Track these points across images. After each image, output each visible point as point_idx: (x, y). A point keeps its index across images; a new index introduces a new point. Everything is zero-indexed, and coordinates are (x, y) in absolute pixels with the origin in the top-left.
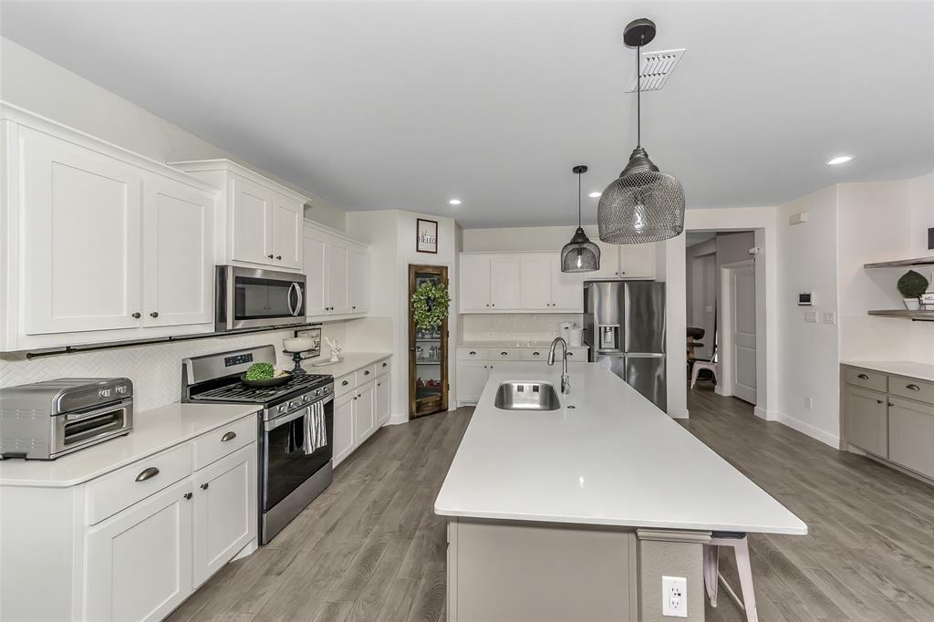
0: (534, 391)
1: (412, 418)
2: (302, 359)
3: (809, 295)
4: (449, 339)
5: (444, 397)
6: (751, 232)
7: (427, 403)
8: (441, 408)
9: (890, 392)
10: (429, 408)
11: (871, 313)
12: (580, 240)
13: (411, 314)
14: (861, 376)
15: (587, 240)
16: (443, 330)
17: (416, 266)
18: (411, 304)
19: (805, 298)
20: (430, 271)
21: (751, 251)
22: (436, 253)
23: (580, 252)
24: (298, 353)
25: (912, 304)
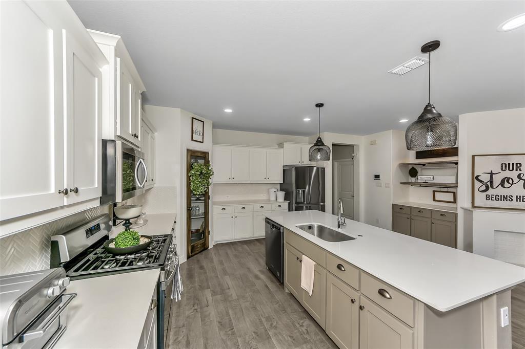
0: (309, 229)
1: (188, 257)
2: (131, 224)
3: (379, 176)
4: (209, 200)
5: (207, 240)
6: (352, 146)
7: (198, 245)
8: (205, 247)
9: (412, 213)
10: (199, 249)
11: (401, 183)
12: (319, 144)
13: (189, 184)
14: (401, 209)
15: (323, 144)
16: (206, 195)
17: (191, 150)
18: (188, 177)
19: (377, 177)
20: (199, 154)
21: (353, 155)
22: (203, 142)
23: (319, 150)
24: (128, 220)
25: (413, 180)
